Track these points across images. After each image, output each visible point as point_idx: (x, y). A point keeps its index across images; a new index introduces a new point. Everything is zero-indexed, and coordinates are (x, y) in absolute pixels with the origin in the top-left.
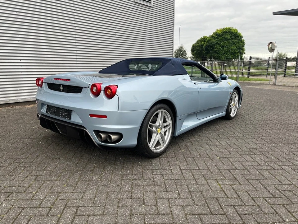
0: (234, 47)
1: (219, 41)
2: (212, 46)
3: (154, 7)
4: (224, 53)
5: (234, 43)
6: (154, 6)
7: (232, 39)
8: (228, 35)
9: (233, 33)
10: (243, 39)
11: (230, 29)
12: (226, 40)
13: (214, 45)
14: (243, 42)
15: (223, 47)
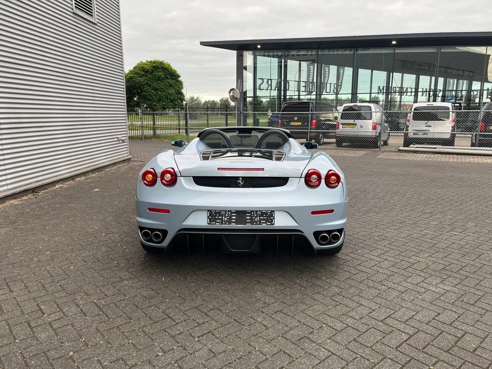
0: (172, 91)
1: (148, 80)
2: (139, 88)
3: (98, 24)
4: (160, 100)
5: (171, 86)
6: (98, 22)
7: (167, 78)
8: (160, 72)
9: (167, 69)
10: (180, 79)
11: (161, 63)
12: (159, 79)
13: (142, 86)
14: (181, 83)
15: (156, 90)
